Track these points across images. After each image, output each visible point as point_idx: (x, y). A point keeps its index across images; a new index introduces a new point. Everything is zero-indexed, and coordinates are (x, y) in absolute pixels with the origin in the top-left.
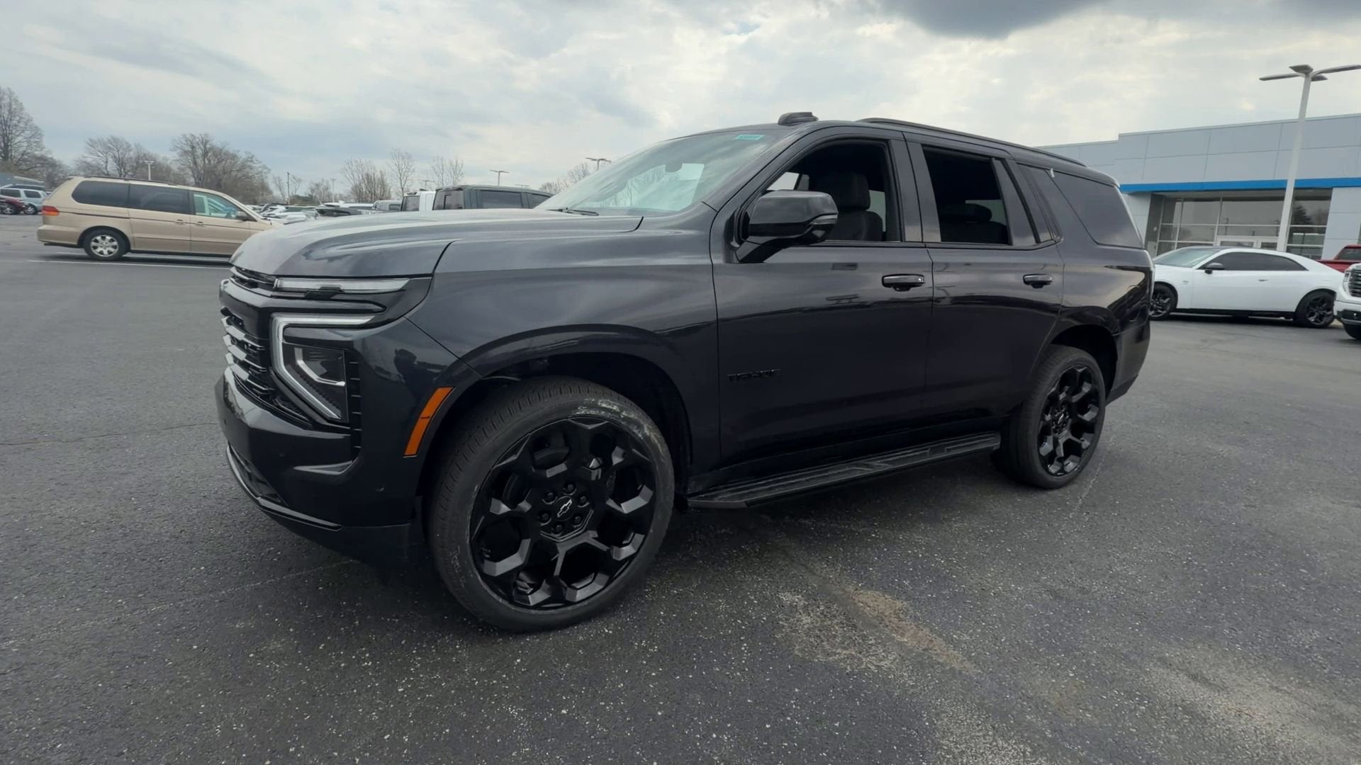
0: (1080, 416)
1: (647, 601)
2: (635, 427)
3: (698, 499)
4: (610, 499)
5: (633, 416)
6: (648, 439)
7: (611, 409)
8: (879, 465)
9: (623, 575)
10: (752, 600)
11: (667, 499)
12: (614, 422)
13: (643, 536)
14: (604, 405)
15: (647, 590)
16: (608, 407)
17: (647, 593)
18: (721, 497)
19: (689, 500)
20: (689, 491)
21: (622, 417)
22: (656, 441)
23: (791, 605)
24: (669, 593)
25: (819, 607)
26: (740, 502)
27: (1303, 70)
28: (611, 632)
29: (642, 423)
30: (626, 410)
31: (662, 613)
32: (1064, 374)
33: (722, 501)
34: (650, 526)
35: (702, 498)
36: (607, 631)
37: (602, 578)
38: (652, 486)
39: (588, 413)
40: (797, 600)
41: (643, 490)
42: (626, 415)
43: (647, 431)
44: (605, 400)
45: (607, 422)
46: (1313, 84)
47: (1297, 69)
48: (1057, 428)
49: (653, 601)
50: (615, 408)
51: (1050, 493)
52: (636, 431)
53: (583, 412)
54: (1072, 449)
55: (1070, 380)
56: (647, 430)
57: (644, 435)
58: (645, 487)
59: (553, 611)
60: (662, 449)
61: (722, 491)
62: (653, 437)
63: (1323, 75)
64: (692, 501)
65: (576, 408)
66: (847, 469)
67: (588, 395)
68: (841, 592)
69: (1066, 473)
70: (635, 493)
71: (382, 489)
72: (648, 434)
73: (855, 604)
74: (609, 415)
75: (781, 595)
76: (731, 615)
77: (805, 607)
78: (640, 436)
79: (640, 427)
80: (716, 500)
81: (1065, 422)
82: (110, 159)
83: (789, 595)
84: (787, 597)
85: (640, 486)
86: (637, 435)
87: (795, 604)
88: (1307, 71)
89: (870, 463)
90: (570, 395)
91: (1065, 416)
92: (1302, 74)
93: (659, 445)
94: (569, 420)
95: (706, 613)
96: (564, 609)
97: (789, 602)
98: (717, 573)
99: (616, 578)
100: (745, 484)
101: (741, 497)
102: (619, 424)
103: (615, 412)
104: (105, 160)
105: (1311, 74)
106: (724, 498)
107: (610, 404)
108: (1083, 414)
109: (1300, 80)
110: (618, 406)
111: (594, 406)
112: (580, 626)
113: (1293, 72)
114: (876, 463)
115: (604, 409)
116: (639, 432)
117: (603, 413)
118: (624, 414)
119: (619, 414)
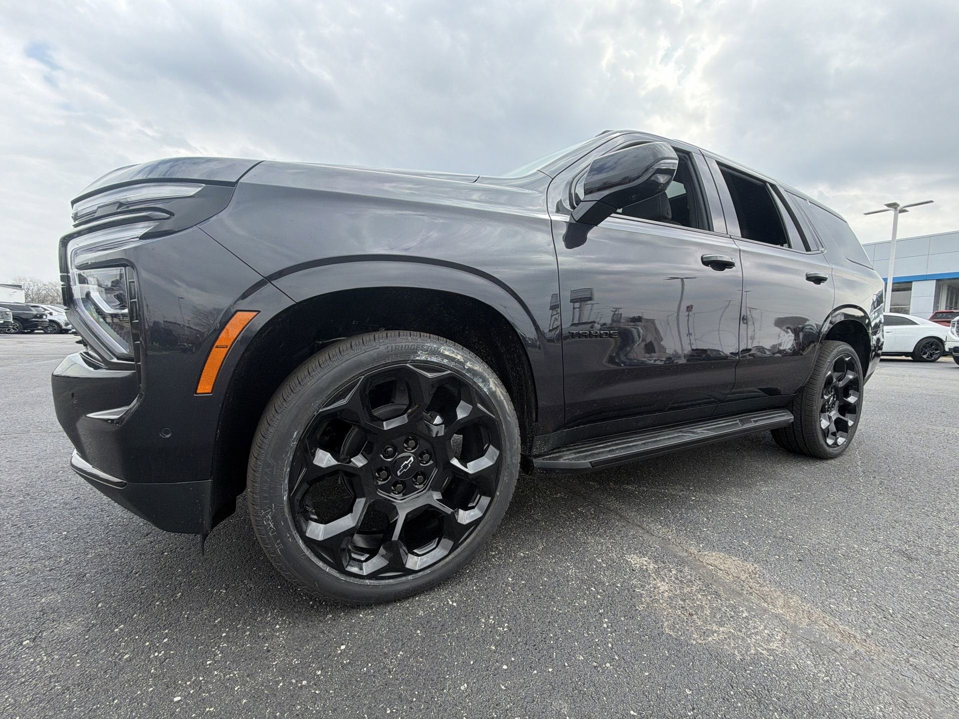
0: (845, 399)
1: (493, 565)
2: (481, 380)
3: (543, 459)
4: (454, 458)
5: (477, 368)
6: (493, 394)
7: (455, 358)
8: (702, 432)
9: (468, 540)
10: (600, 563)
11: (514, 459)
12: (458, 372)
13: (490, 498)
14: (447, 353)
15: (493, 553)
16: (451, 355)
17: (494, 556)
18: (566, 458)
19: (534, 460)
20: (535, 451)
21: (466, 367)
22: (502, 398)
23: (641, 569)
24: (515, 557)
25: (671, 572)
26: (585, 463)
27: (893, 206)
28: (455, 604)
29: (487, 377)
30: (470, 361)
31: (510, 579)
32: (836, 362)
33: (567, 461)
34: (496, 490)
35: (547, 459)
36: (451, 603)
37: (447, 543)
38: (498, 446)
39: (429, 359)
40: (645, 563)
41: (489, 449)
42: (470, 366)
44: (447, 348)
45: (449, 372)
46: (900, 215)
47: (889, 205)
48: (829, 408)
49: (500, 565)
50: (459, 357)
51: (829, 462)
52: (481, 385)
53: (423, 358)
54: (841, 426)
55: (840, 366)
56: (492, 385)
57: (490, 389)
58: (491, 446)
59: (391, 581)
60: (508, 406)
61: (565, 453)
62: (498, 392)
63: (907, 209)
64: (538, 462)
65: (415, 352)
66: (676, 435)
67: (429, 340)
68: (686, 554)
69: (838, 446)
70: (481, 453)
71: (168, 436)
72: (494, 389)
73: (704, 567)
74: (452, 365)
75: (628, 558)
76: (583, 581)
77: (657, 572)
78: (486, 390)
79: (485, 381)
80: (561, 461)
81: (834, 403)
83: (635, 557)
84: (635, 560)
85: (487, 445)
86: (482, 389)
87: (645, 567)
88: (895, 206)
89: (695, 430)
90: (410, 338)
91: (834, 398)
92: (893, 209)
93: (505, 402)
94: (408, 365)
95: (556, 579)
96: (404, 579)
97: (638, 565)
98: (559, 535)
99: (462, 542)
100: (588, 447)
101: (586, 457)
102: (464, 375)
103: (458, 362)
105: (899, 208)
106: (568, 459)
107: (453, 353)
108: (847, 398)
109: (891, 213)
110: (463, 356)
111: (436, 353)
112: (422, 597)
113: (886, 208)
114: (699, 430)
115: (447, 357)
116: (485, 386)
117: (445, 361)
118: (468, 365)
119: (463, 364)
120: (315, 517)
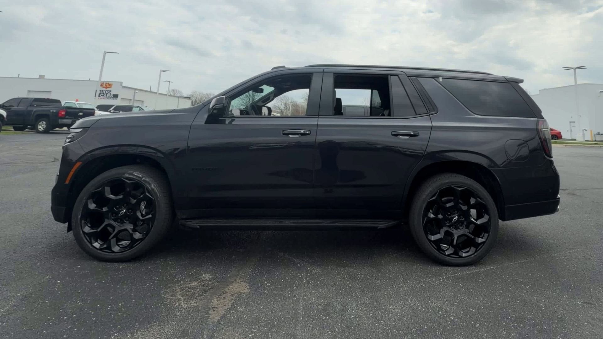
2: (148, 184)
5: (147, 180)
6: (153, 190)
12: (139, 181)
14: (136, 174)
22: (157, 191)
29: (151, 183)
30: (144, 177)
39: (129, 176)
43: (153, 186)
44: (137, 173)
45: (136, 181)
50: (140, 176)
52: (148, 186)
53: (127, 176)
57: (151, 188)
62: (155, 189)
65: (124, 174)
67: (130, 169)
74: (137, 178)
79: (150, 184)
82: (283, 104)
86: (149, 188)
90: (124, 169)
93: (158, 193)
102: (141, 182)
103: (140, 177)
104: (281, 104)
107: (138, 174)
110: (142, 175)
111: (132, 174)
115: (135, 176)
116: (149, 186)
117: (135, 177)
118: (144, 178)
119: (141, 178)
120: (90, 226)
